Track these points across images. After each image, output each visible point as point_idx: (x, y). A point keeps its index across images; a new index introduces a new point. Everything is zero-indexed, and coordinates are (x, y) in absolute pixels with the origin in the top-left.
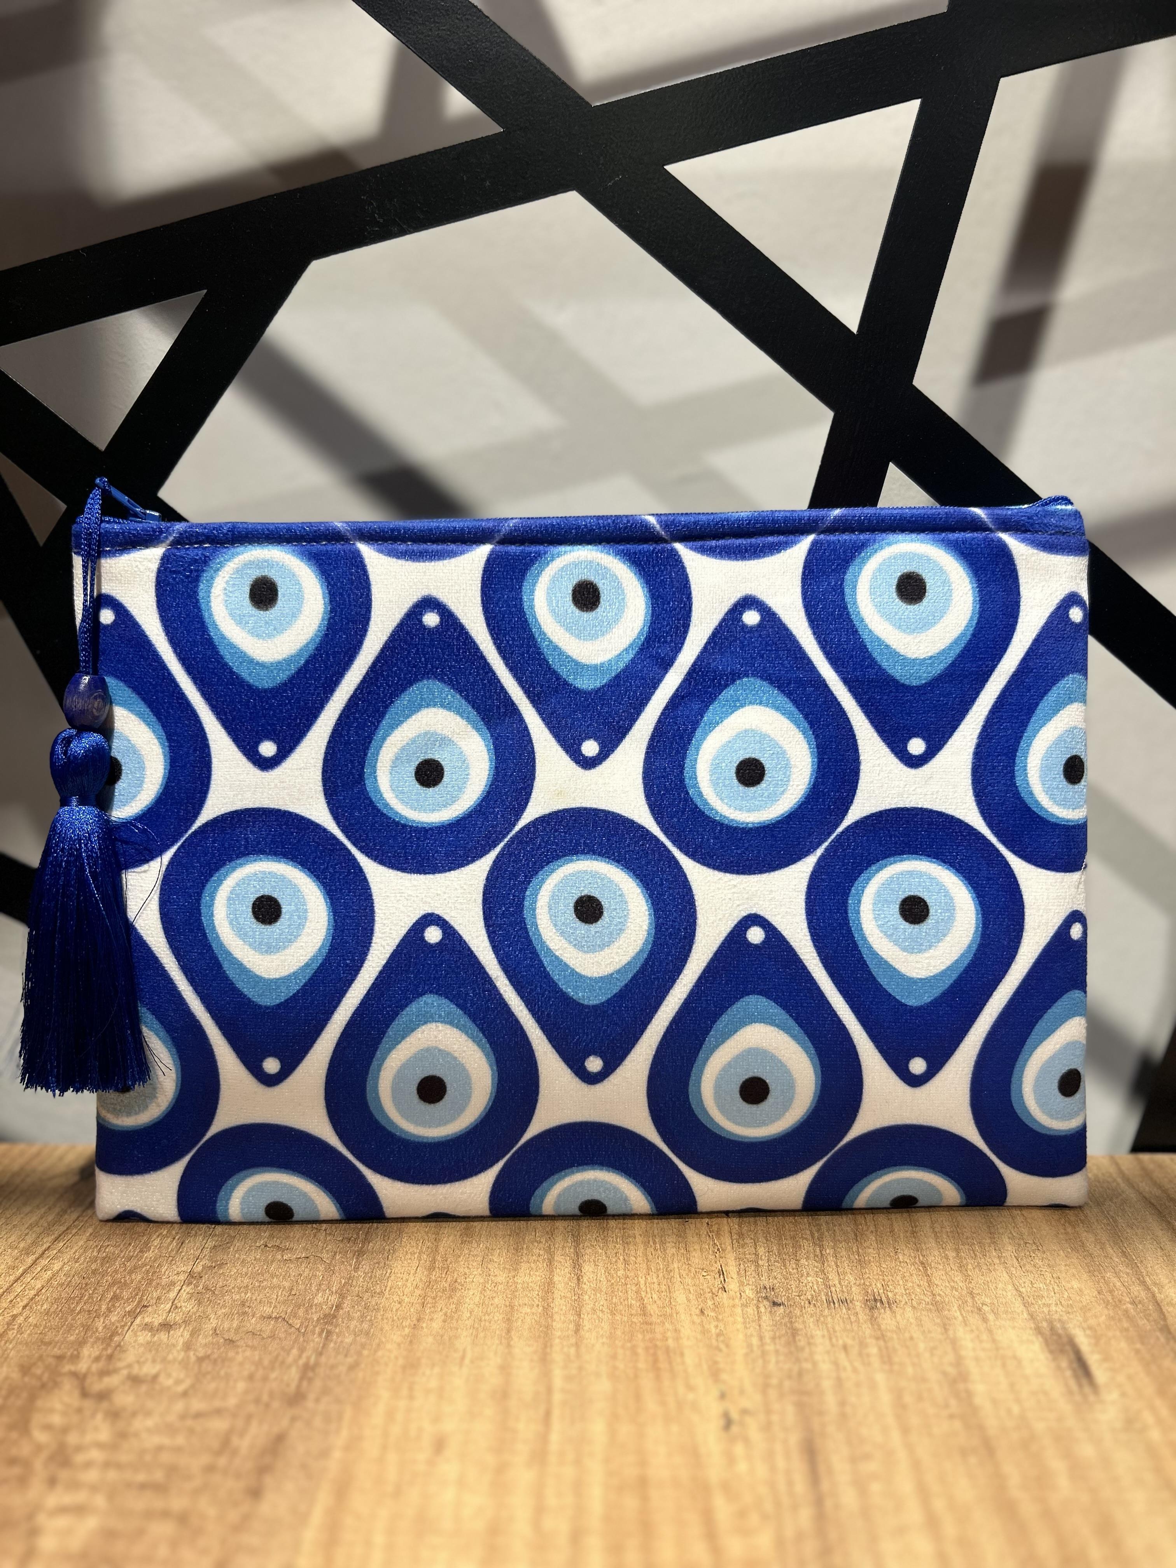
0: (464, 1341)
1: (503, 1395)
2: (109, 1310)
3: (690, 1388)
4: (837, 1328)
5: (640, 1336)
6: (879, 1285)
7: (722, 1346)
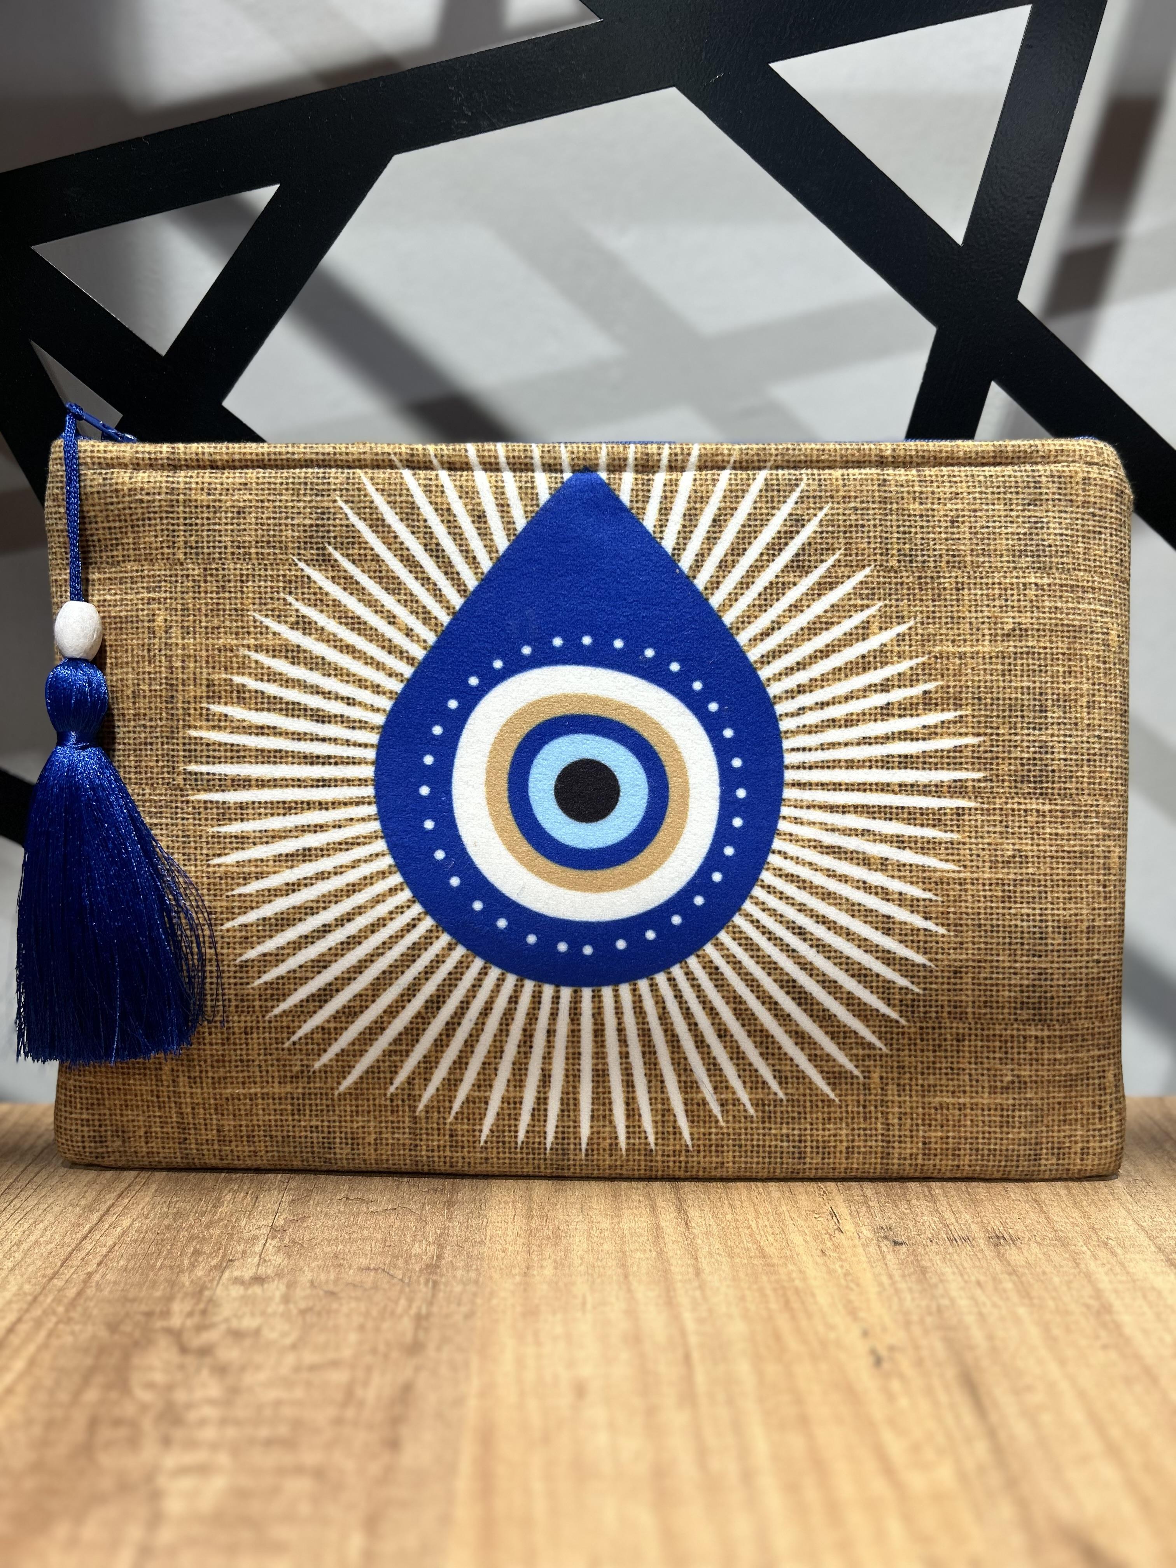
0: (581, 1287)
1: (635, 1339)
2: (193, 1265)
3: (831, 1327)
4: (966, 1265)
5: (765, 1278)
6: (998, 1224)
7: (852, 1285)
